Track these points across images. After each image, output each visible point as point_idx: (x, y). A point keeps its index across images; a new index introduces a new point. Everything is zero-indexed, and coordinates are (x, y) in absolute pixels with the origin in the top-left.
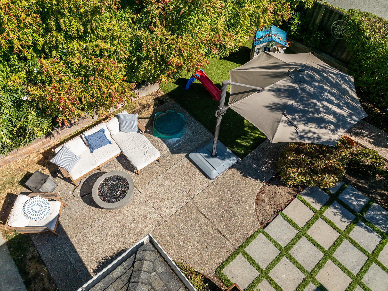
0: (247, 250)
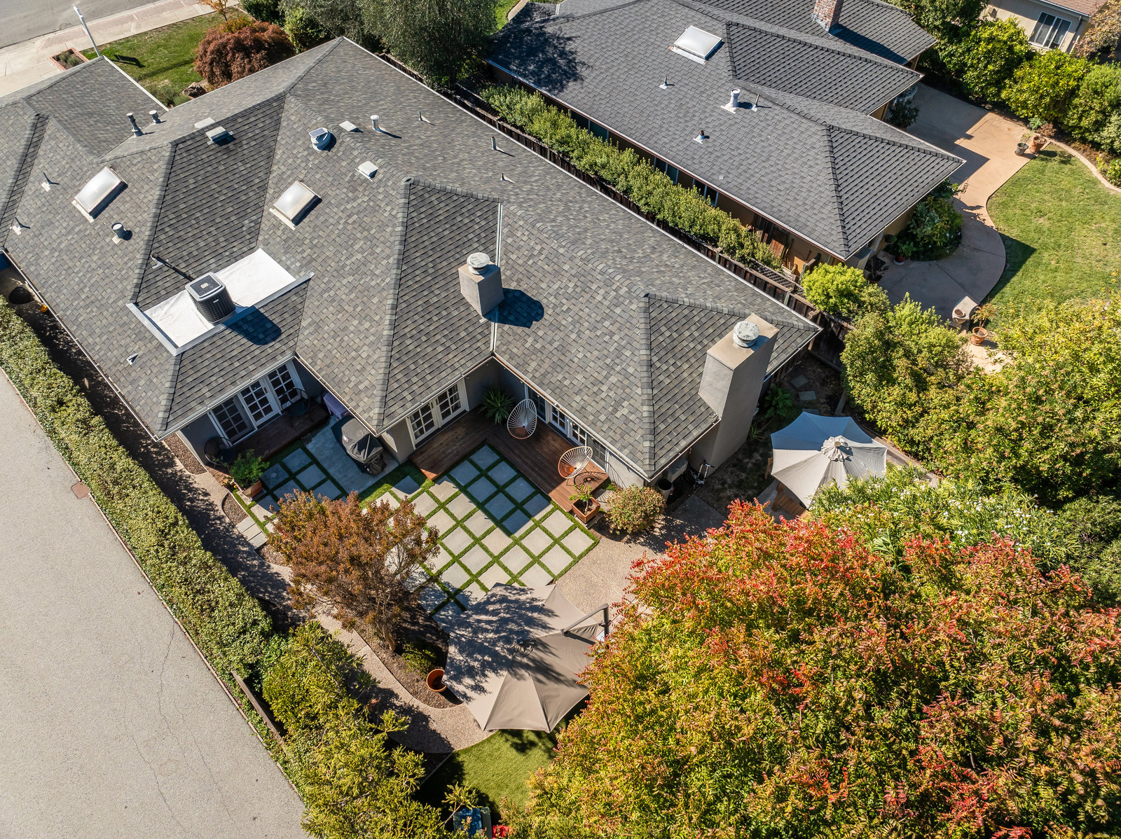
0: (571, 560)
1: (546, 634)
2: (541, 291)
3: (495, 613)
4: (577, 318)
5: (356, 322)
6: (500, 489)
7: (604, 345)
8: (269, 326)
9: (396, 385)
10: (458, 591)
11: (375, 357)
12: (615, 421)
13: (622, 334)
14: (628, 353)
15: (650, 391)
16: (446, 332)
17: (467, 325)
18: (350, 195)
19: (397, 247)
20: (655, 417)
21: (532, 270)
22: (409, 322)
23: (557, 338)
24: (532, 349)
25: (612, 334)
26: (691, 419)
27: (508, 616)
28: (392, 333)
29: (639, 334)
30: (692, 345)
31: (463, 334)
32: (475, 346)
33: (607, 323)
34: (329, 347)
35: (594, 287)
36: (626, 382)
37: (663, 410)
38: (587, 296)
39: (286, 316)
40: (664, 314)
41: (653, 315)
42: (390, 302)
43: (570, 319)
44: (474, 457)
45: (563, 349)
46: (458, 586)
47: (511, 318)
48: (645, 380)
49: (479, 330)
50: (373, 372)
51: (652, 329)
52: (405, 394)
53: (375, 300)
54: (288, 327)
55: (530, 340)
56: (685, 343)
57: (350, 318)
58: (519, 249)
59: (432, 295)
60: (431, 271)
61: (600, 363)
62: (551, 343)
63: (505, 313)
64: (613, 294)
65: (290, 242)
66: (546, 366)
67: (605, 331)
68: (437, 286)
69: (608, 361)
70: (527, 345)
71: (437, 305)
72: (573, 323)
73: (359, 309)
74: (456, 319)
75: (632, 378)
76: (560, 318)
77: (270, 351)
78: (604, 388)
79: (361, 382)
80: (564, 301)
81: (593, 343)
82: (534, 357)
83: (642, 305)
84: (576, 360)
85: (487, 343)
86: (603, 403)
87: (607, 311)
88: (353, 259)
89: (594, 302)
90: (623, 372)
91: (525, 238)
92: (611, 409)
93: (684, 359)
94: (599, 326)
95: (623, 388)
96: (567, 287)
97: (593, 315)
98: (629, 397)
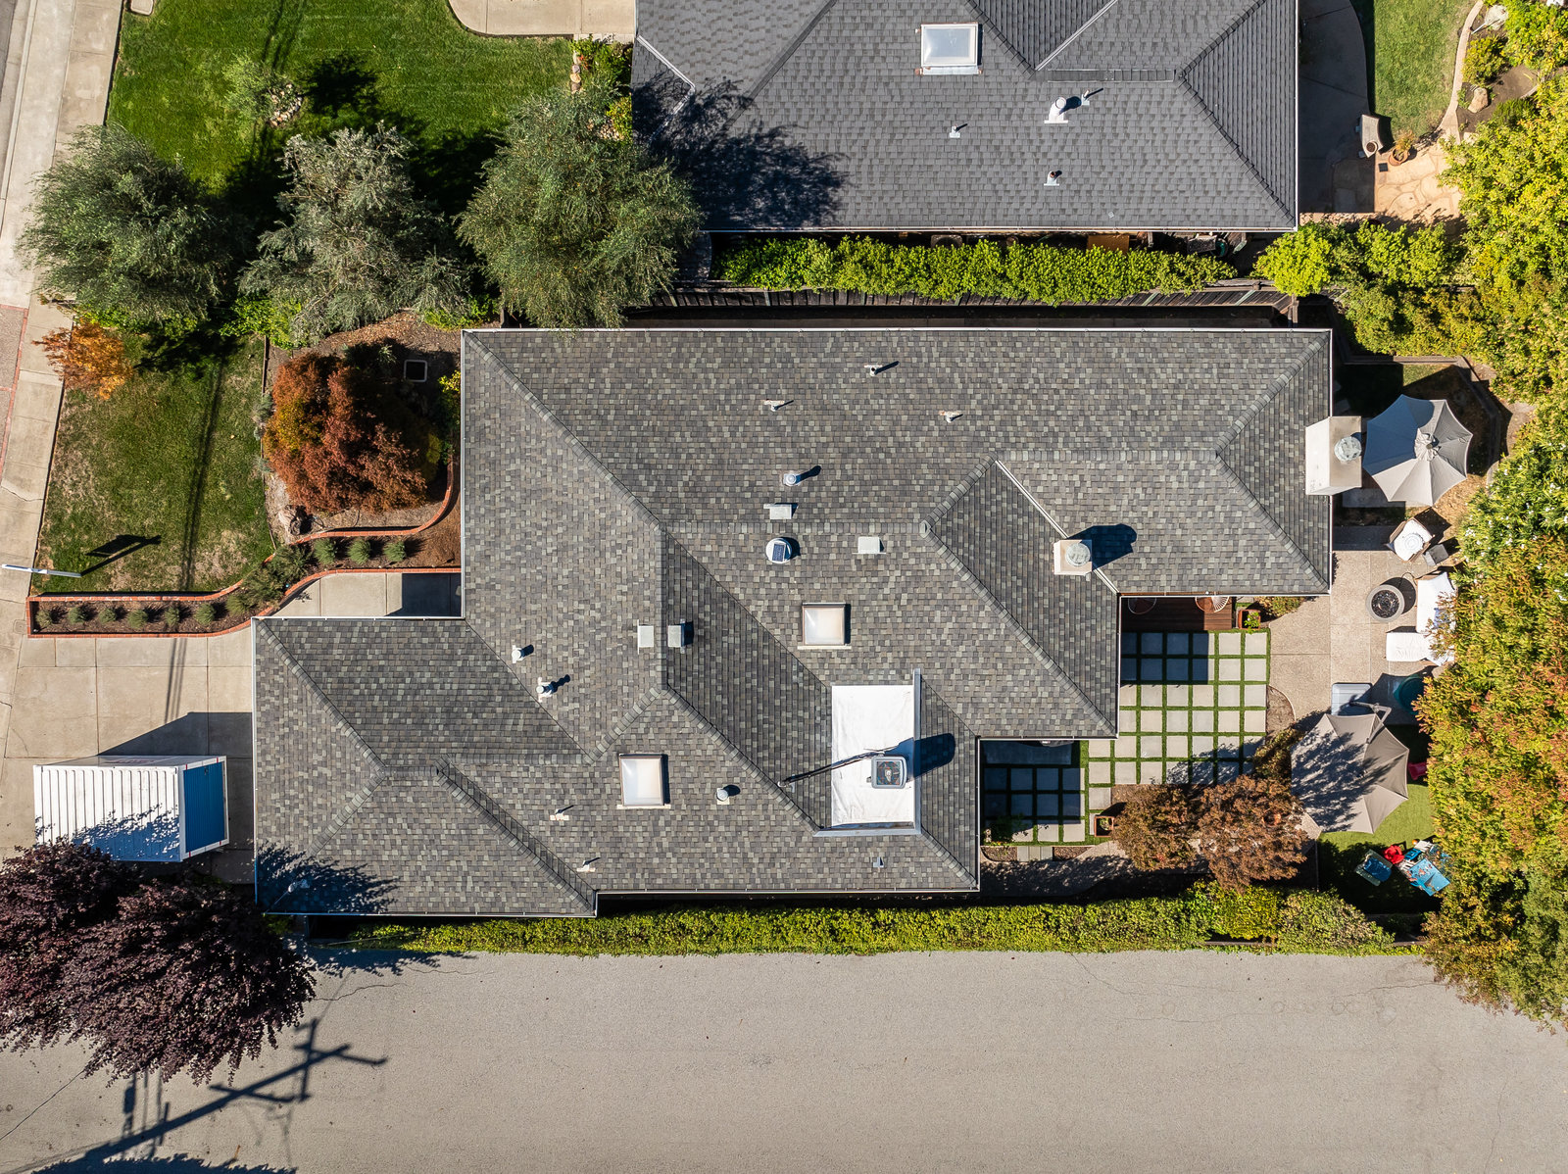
0: (1264, 660)
4: (1168, 515)
5: (1009, 678)
6: (1164, 656)
7: (1212, 521)
8: (940, 741)
10: (1215, 752)
11: (1057, 690)
13: (1221, 502)
14: (1239, 514)
15: (1278, 530)
16: (1078, 617)
17: (1084, 594)
18: (875, 580)
19: (982, 594)
20: (1298, 545)
21: (1088, 502)
22: (1052, 640)
23: (1165, 543)
24: (1150, 567)
25: (1212, 508)
28: (1051, 661)
29: (1236, 491)
31: (1089, 604)
32: (1104, 604)
33: (1200, 502)
34: (1004, 711)
35: (1162, 479)
36: (1255, 537)
37: (1297, 534)
38: (1162, 491)
39: (940, 720)
40: (1238, 456)
41: (1233, 465)
42: (1025, 641)
43: (1163, 521)
45: (1179, 549)
46: (1211, 748)
47: (1108, 555)
48: (1270, 525)
49: (1094, 588)
50: (1067, 700)
51: (1243, 480)
52: (1104, 692)
53: (1009, 649)
54: (951, 727)
55: (1143, 561)
56: (1267, 463)
57: (1000, 678)
58: (1057, 490)
59: (1041, 601)
60: (1020, 583)
61: (1221, 537)
62: (1163, 551)
63: (1099, 555)
64: (1185, 473)
65: (860, 660)
66: (1175, 571)
67: (1204, 509)
68: (1036, 589)
69: (1227, 531)
70: (1144, 567)
71: (1052, 604)
72: (1169, 521)
73: (1000, 666)
74: (1073, 599)
75: (1258, 532)
77: (961, 755)
78: (1240, 554)
79: (1064, 715)
80: (1145, 509)
81: (1201, 526)
82: (1158, 572)
83: (1219, 466)
84: (1197, 549)
85: (1107, 590)
87: (1192, 491)
88: (946, 631)
89: (1174, 492)
90: (1247, 532)
91: (1054, 477)
93: (1277, 476)
94: (1194, 508)
95: (1256, 543)
96: (1137, 496)
97: (1182, 503)
98: (1266, 548)
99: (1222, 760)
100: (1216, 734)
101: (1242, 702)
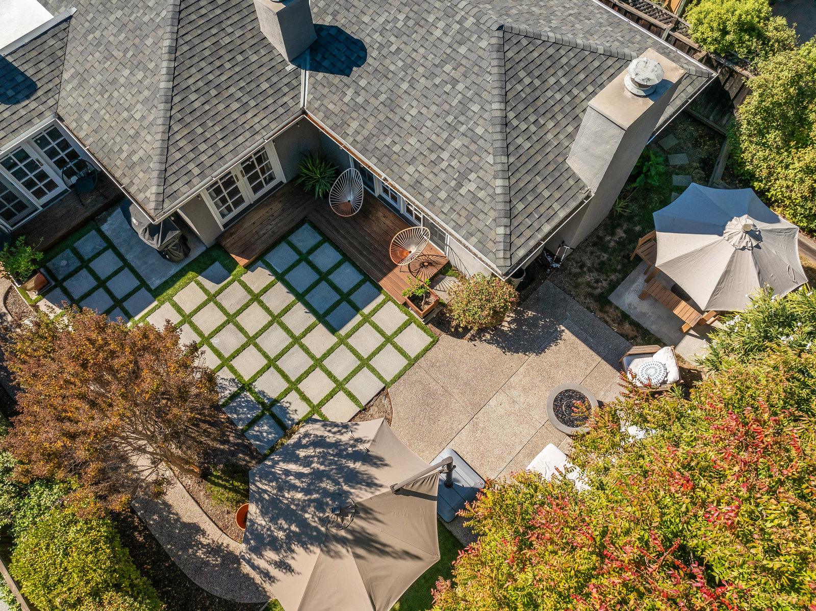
0: (405, 362)
1: (370, 496)
2: (363, 26)
3: (307, 462)
4: (409, 61)
5: (126, 72)
6: (324, 277)
7: (444, 97)
8: (20, 79)
9: (178, 155)
10: (275, 402)
11: (151, 118)
12: (459, 199)
13: (469, 81)
14: (476, 108)
15: (504, 159)
16: (242, 83)
17: (270, 74)
20: (512, 195)
22: (193, 70)
23: (384, 89)
24: (352, 104)
25: (454, 82)
26: (557, 195)
27: (322, 468)
28: (171, 85)
29: (491, 81)
30: (558, 96)
31: (265, 86)
32: (280, 102)
33: (448, 68)
34: (96, 106)
35: (431, 18)
36: (473, 147)
37: (521, 184)
38: (422, 31)
39: (42, 65)
40: (523, 54)
41: (510, 54)
42: (167, 43)
43: (400, 64)
44: (293, 238)
45: (392, 104)
47: (326, 63)
48: (498, 144)
49: (286, 80)
50: (149, 138)
51: (507, 75)
52: (191, 166)
54: (45, 80)
55: (350, 92)
56: (549, 94)
57: (120, 67)
59: (222, 34)
61: (440, 122)
62: (376, 96)
63: (318, 58)
64: (456, 27)
66: (370, 126)
67: (446, 78)
68: (229, 22)
69: (450, 119)
70: (347, 99)
71: (230, 47)
72: (404, 69)
74: (255, 66)
75: (481, 142)
76: (387, 62)
77: (23, 112)
78: (445, 155)
79: (134, 152)
80: (393, 39)
81: (430, 94)
82: (354, 115)
83: (494, 41)
84: (408, 118)
85: (297, 96)
86: (443, 176)
87: (449, 51)
89: (432, 39)
90: (470, 134)
92: (453, 183)
93: (549, 115)
94: (438, 71)
95: (470, 155)
96: (396, 19)
97: (430, 57)
98: (477, 168)
99: (273, 416)
100: (293, 386)
101: (347, 379)
